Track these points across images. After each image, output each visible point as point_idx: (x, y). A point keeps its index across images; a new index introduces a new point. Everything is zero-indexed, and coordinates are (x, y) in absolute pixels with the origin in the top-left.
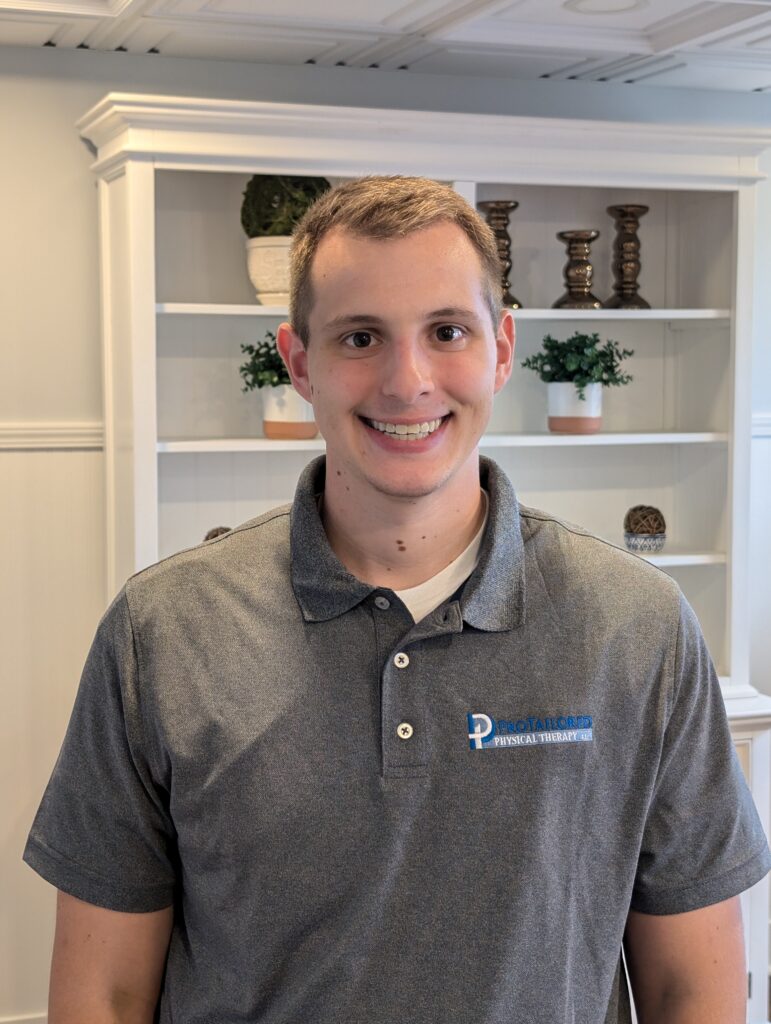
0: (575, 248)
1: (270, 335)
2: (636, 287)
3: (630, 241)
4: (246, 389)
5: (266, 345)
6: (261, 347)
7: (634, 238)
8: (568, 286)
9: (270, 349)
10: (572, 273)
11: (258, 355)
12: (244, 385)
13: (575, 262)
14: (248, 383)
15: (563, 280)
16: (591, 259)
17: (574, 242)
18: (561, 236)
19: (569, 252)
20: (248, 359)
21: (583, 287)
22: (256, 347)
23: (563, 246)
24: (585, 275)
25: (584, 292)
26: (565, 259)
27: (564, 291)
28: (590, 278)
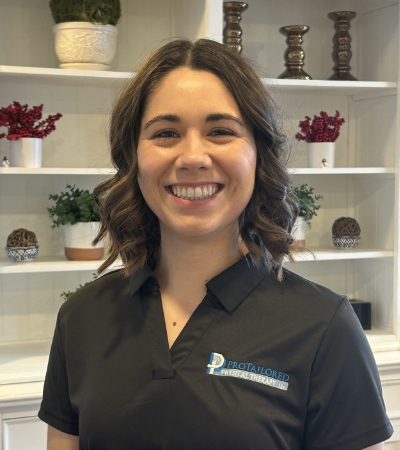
0: (292, 38)
1: (69, 187)
2: (349, 69)
3: (343, 36)
4: (54, 226)
5: (67, 194)
6: (63, 196)
7: (346, 34)
8: (287, 65)
9: (70, 197)
10: (290, 56)
11: (60, 201)
12: (52, 224)
13: (293, 48)
14: (54, 222)
15: (284, 62)
16: (303, 46)
17: (292, 34)
18: (283, 30)
19: (288, 42)
20: (53, 204)
21: (298, 65)
22: (60, 195)
23: (284, 38)
24: (298, 57)
25: (297, 70)
26: (286, 46)
27: (284, 69)
28: (303, 59)
